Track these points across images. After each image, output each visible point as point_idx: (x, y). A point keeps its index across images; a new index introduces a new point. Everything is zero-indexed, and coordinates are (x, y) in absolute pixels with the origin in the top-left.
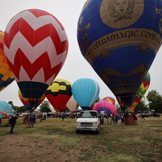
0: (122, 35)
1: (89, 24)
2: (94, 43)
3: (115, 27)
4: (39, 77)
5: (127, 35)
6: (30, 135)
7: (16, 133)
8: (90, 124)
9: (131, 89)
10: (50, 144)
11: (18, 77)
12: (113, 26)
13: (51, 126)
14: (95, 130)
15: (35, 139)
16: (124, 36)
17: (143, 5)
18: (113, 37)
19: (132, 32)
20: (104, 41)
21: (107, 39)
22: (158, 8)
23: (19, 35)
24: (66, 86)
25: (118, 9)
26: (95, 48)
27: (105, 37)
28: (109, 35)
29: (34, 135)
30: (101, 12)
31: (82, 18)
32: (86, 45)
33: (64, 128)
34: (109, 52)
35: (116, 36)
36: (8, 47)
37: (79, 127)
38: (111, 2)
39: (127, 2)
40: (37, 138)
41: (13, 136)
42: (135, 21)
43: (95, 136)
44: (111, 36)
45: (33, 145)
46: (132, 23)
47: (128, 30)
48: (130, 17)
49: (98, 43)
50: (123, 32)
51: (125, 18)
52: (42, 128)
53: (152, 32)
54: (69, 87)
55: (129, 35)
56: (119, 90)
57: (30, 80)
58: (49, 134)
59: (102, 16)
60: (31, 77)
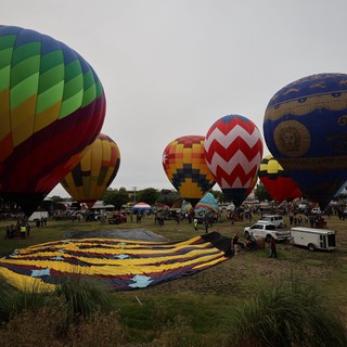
23: (216, 155)
36: (210, 162)
57: (230, 188)
60: (231, 183)
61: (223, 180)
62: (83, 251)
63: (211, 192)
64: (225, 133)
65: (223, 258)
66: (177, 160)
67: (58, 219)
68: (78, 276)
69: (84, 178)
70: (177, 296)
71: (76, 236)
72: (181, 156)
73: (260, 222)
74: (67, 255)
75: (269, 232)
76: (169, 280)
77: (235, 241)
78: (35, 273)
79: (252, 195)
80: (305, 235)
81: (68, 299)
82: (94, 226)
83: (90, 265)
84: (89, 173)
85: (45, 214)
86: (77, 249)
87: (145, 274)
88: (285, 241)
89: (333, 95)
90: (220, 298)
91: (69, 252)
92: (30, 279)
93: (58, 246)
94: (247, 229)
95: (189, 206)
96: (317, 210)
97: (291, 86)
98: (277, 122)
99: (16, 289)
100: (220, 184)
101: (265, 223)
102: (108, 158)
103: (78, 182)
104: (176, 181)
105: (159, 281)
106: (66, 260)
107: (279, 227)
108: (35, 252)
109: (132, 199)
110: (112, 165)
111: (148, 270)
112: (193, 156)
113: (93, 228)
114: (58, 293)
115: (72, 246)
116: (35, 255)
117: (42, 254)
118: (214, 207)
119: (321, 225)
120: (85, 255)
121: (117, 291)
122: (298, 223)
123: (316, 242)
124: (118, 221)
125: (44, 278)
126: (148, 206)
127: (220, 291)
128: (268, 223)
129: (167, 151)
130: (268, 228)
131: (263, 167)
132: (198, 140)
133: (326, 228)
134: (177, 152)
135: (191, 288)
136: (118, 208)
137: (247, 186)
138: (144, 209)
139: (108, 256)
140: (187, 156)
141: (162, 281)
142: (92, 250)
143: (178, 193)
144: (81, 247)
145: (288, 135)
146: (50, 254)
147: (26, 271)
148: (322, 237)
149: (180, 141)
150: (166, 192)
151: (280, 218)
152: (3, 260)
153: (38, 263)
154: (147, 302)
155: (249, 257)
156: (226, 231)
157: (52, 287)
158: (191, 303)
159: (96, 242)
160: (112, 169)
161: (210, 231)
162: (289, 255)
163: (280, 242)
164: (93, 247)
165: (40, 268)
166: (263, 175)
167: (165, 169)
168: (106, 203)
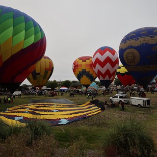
4: (107, 78)
23: (97, 64)
36: (95, 68)
60: (104, 78)
61: (101, 76)
62: (38, 108)
63: (95, 82)
64: (102, 55)
65: (100, 111)
66: (79, 67)
67: (26, 94)
68: (36, 120)
69: (37, 76)
70: (80, 128)
71: (34, 102)
72: (81, 65)
73: (116, 95)
74: (30, 111)
75: (121, 99)
76: (76, 121)
77: (106, 103)
78: (16, 118)
79: (113, 83)
80: (137, 100)
81: (31, 129)
82: (42, 97)
83: (41, 115)
84: (39, 74)
85: (20, 93)
86: (35, 108)
87: (65, 118)
88: (128, 103)
89: (151, 37)
90: (98, 128)
91: (31, 109)
92: (14, 122)
93: (26, 107)
94: (111, 98)
95: (85, 88)
96: (142, 89)
97: (132, 33)
98: (125, 50)
99: (8, 126)
100: (99, 78)
101: (119, 95)
102: (48, 67)
103: (35, 78)
104: (79, 77)
105: (72, 121)
106: (30, 113)
107: (125, 97)
108: (16, 109)
109: (59, 85)
110: (50, 70)
111: (67, 116)
112: (86, 65)
113: (42, 98)
114: (27, 127)
115: (33, 106)
116: (16, 111)
117: (19, 110)
118: (96, 88)
119: (144, 96)
120: (38, 110)
121: (53, 126)
122: (134, 95)
123: (141, 103)
124: (53, 95)
125: (20, 121)
126: (66, 88)
127: (99, 125)
128: (120, 95)
129: (74, 63)
130: (120, 97)
131: (118, 70)
132: (88, 58)
133: (146, 97)
134: (79, 64)
135: (86, 124)
136: (53, 89)
137: (111, 79)
138: (65, 90)
139: (49, 111)
140: (84, 65)
141: (73, 121)
142: (42, 108)
143: (80, 82)
144: (37, 107)
145: (130, 55)
146: (23, 110)
147: (12, 117)
148: (144, 101)
149: (80, 59)
150: (74, 82)
151: (126, 93)
152: (2, 113)
153: (17, 114)
154: (67, 130)
155: (112, 110)
156: (101, 99)
157: (24, 124)
158: (86, 131)
159: (43, 104)
160: (50, 72)
161: (94, 99)
162: (129, 109)
163: (126, 104)
164: (42, 107)
165: (19, 116)
166: (119, 74)
167: (74, 71)
168: (47, 87)
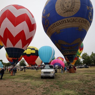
0: (68, 21)
1: (49, 14)
2: (52, 25)
3: (64, 16)
5: (71, 21)
6: (13, 80)
7: (4, 79)
8: (49, 73)
9: (73, 52)
10: (25, 85)
11: (6, 45)
12: (63, 15)
13: (26, 74)
14: (52, 76)
15: (16, 83)
16: (69, 21)
17: (80, 4)
18: (63, 22)
19: (74, 19)
20: (57, 24)
21: (59, 23)
22: (88, 6)
24: (35, 50)
25: (66, 6)
26: (52, 28)
27: (58, 22)
28: (60, 21)
29: (15, 80)
30: (56, 7)
31: (45, 10)
32: (47, 26)
33: (34, 75)
34: (61, 30)
35: (65, 21)
37: (43, 74)
38: (62, 1)
39: (71, 2)
40: (17, 82)
41: (2, 81)
42: (76, 13)
43: (52, 80)
44: (62, 22)
45: (15, 86)
46: (74, 14)
47: (72, 18)
48: (72, 11)
49: (54, 25)
50: (69, 19)
51: (70, 11)
52: (20, 76)
53: (85, 19)
54: (37, 51)
55: (72, 21)
56: (66, 53)
57: (13, 47)
58: (25, 79)
59: (56, 9)
